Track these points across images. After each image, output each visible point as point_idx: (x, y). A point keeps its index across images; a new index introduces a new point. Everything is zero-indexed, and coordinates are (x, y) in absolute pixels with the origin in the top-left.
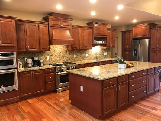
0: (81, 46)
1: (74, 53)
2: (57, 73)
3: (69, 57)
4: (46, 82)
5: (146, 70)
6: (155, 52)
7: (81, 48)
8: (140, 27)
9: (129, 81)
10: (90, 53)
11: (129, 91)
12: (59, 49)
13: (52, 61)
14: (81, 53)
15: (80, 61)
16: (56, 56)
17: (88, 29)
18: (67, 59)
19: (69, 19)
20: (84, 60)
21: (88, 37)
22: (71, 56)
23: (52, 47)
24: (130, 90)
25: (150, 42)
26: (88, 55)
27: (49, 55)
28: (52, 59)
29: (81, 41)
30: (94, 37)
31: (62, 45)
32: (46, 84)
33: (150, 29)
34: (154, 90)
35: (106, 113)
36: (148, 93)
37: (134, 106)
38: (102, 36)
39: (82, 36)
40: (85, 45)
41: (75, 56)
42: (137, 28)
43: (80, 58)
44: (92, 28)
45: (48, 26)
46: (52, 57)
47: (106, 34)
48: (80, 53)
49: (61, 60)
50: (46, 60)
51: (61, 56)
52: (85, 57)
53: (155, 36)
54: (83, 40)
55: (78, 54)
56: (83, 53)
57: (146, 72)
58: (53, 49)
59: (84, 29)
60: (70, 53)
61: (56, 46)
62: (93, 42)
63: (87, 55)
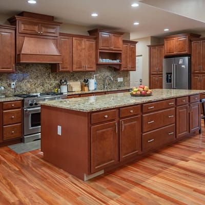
0: (75, 66)
2: (25, 109)
3: (54, 84)
4: (4, 124)
5: (174, 100)
6: (198, 76)
7: (75, 69)
8: (175, 38)
9: (142, 116)
11: (142, 132)
13: (21, 90)
14: (77, 78)
17: (88, 39)
18: (50, 87)
19: (55, 22)
21: (89, 51)
24: (145, 130)
25: (190, 61)
27: (16, 80)
28: (21, 87)
29: (75, 59)
30: (100, 52)
32: (3, 127)
33: (190, 41)
34: (189, 132)
35: (96, 168)
36: (179, 135)
37: (152, 157)
38: (114, 52)
39: (77, 49)
40: (83, 65)
42: (171, 41)
44: (97, 39)
45: (14, 32)
46: (22, 84)
47: (121, 49)
48: (75, 78)
49: (38, 89)
50: (9, 88)
53: (198, 51)
54: (80, 56)
55: (71, 79)
57: (174, 102)
59: (82, 39)
60: (56, 78)
62: (97, 60)
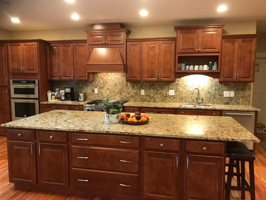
0: (146, 76)
1: (141, 87)
3: (132, 93)
7: (145, 79)
10: (181, 89)
12: (113, 79)
13: (102, 96)
14: (159, 88)
15: (155, 102)
16: (108, 89)
20: (163, 100)
22: (135, 91)
23: (102, 76)
26: (176, 92)
27: (98, 87)
28: (102, 93)
31: (120, 73)
39: (149, 56)
40: (156, 73)
41: (143, 92)
43: (155, 97)
46: (103, 91)
48: (156, 88)
50: (93, 94)
51: (117, 90)
52: (167, 96)
55: (150, 89)
56: (162, 88)
58: (104, 79)
60: (134, 87)
61: (110, 73)
63: (172, 92)
